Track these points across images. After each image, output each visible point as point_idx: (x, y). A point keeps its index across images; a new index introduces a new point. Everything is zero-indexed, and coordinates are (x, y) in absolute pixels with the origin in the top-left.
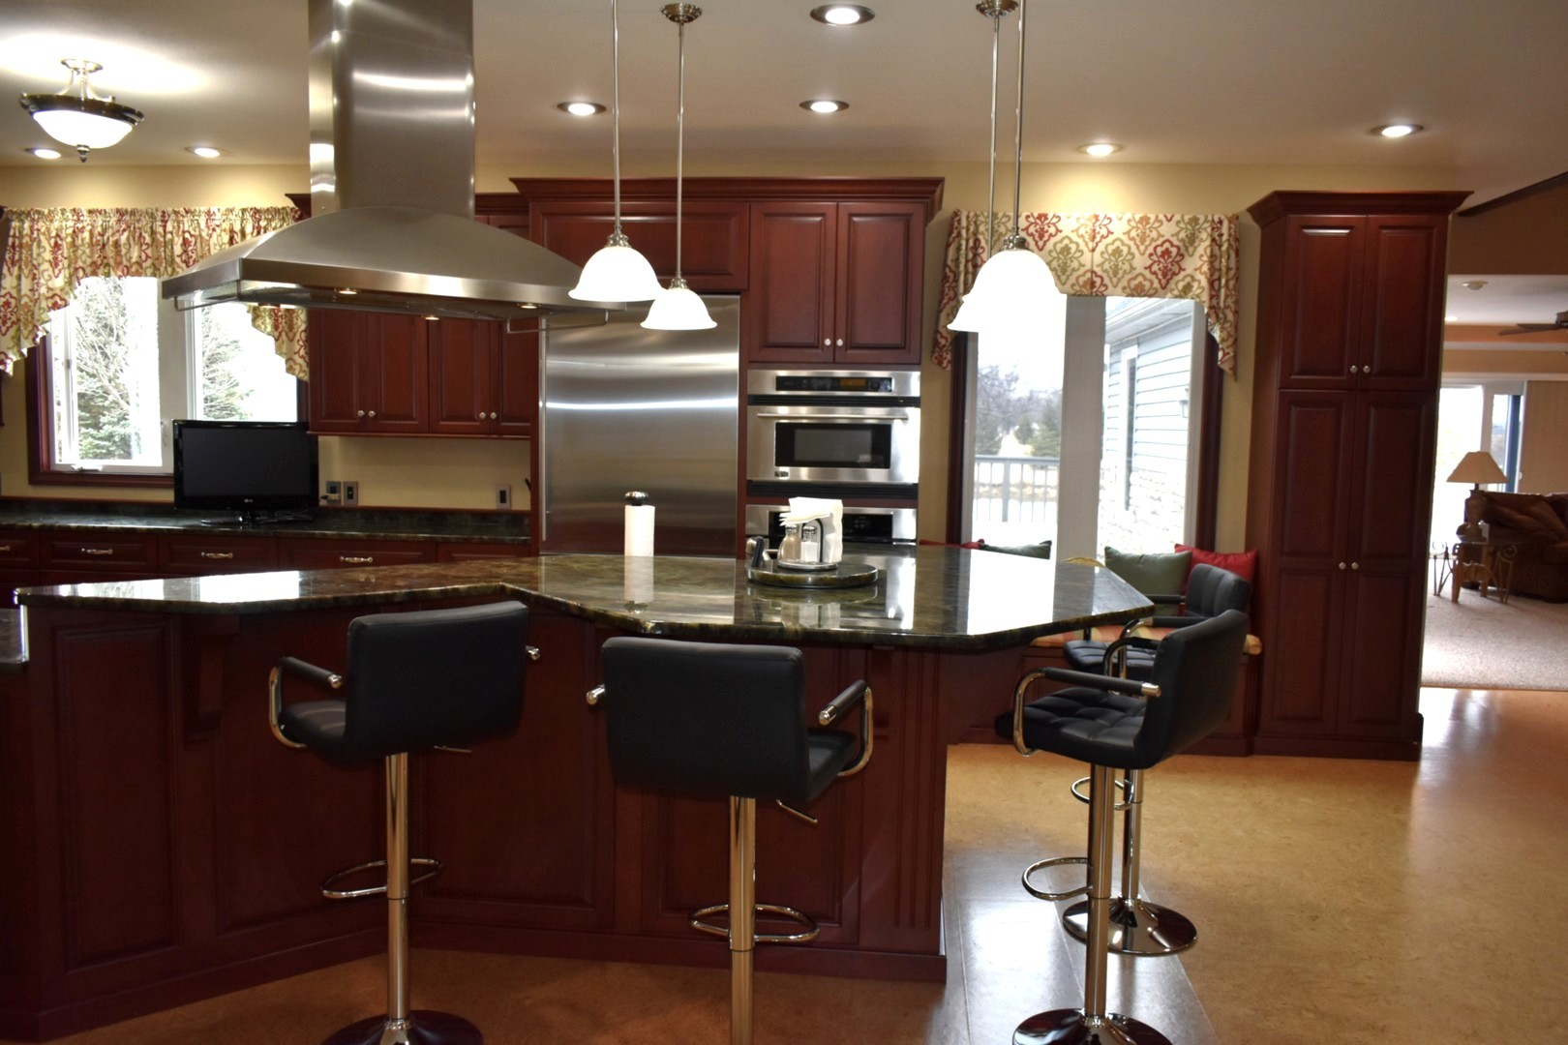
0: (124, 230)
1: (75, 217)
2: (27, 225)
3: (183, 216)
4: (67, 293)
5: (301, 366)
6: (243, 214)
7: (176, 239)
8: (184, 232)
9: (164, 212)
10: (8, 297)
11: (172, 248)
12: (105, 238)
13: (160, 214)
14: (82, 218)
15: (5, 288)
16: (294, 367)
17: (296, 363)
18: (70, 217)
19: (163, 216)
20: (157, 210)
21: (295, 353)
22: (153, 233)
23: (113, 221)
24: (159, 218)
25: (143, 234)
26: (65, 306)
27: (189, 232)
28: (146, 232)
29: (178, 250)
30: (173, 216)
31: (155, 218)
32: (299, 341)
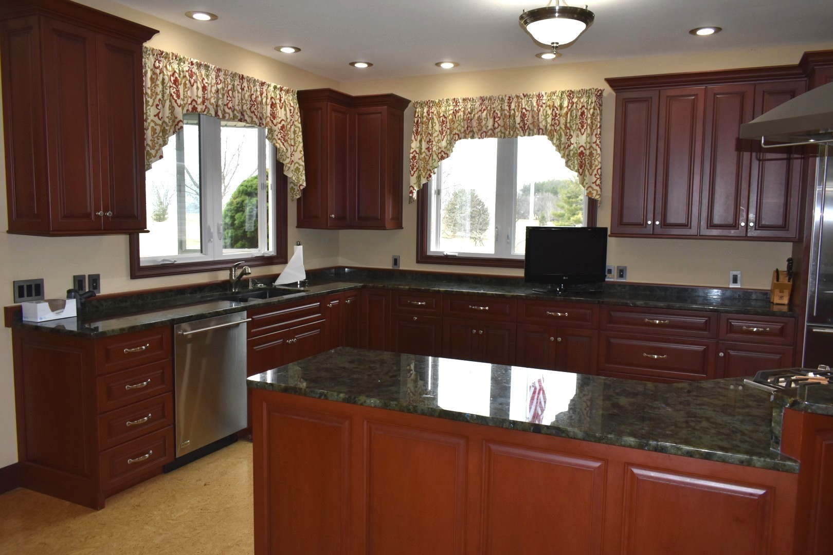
0: (484, 110)
1: (454, 104)
2: (425, 110)
3: (522, 99)
4: (448, 150)
5: (597, 191)
6: (562, 95)
7: (517, 113)
8: (522, 109)
9: (510, 97)
10: (414, 153)
11: (514, 119)
12: (472, 115)
13: (507, 98)
14: (458, 104)
15: (413, 149)
16: (592, 192)
17: (593, 190)
18: (452, 104)
19: (509, 99)
20: (505, 96)
21: (593, 183)
22: (502, 110)
23: (477, 104)
24: (506, 101)
25: (496, 111)
26: (448, 157)
27: (525, 109)
28: (498, 110)
29: (518, 120)
30: (515, 100)
31: (504, 101)
32: (596, 175)
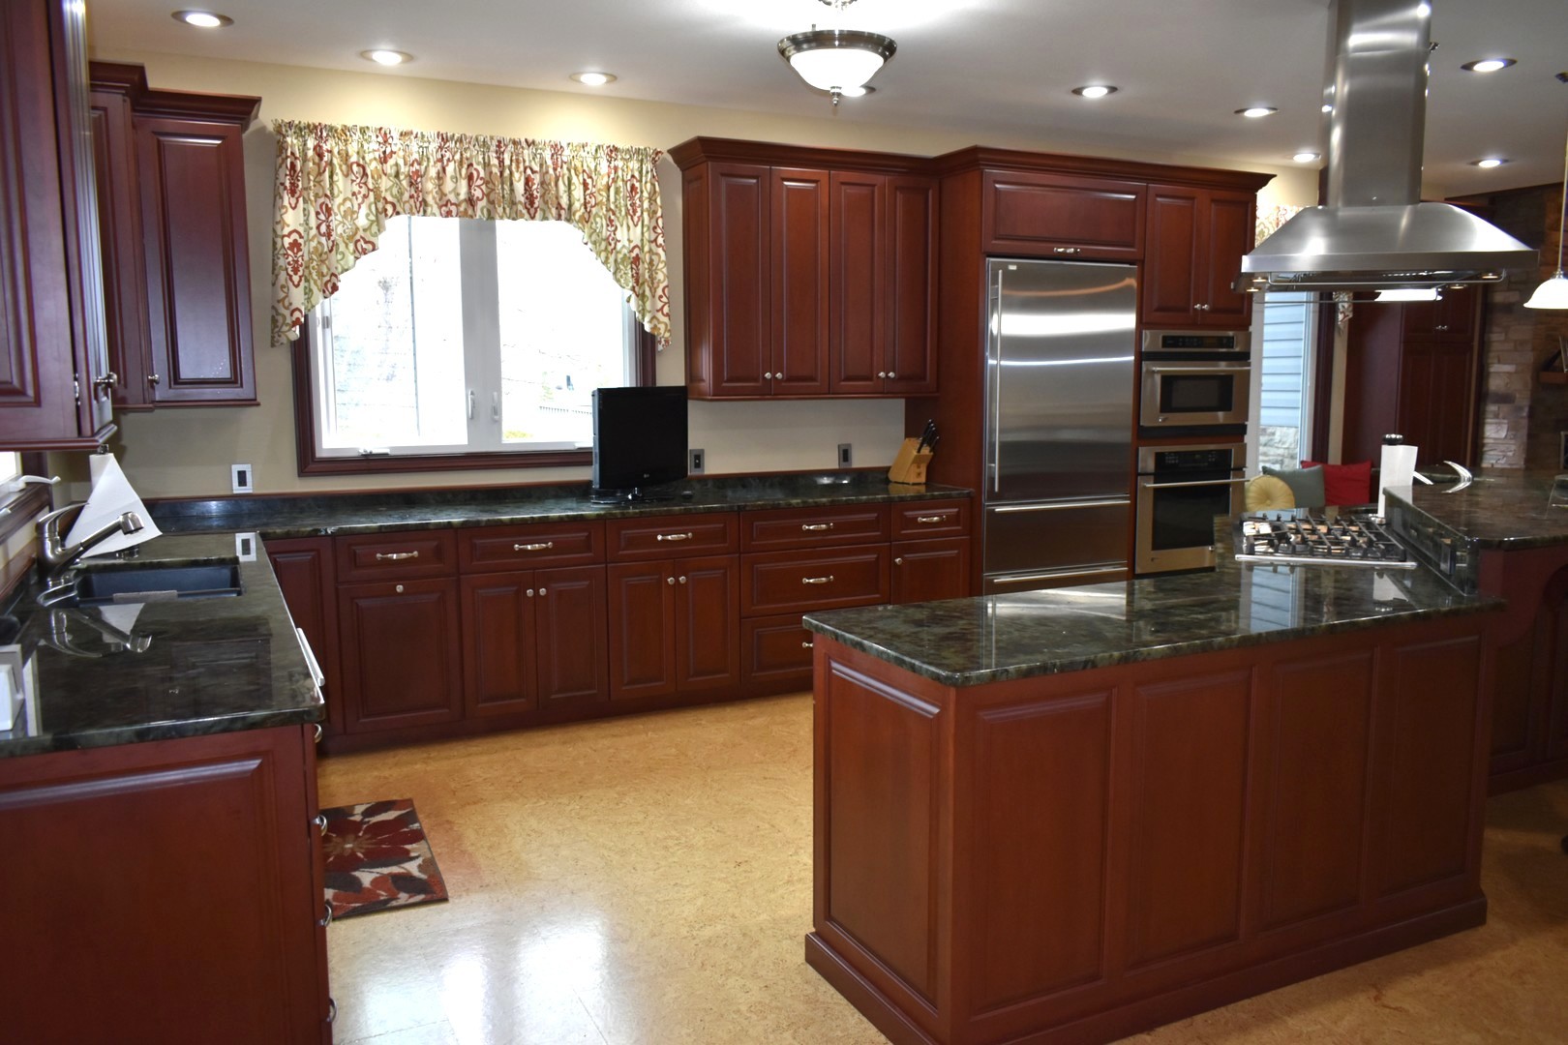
0: (449, 160)
1: (380, 139)
2: (311, 143)
3: (523, 148)
4: (375, 235)
5: (666, 325)
6: (596, 151)
7: (516, 175)
8: (525, 169)
9: (499, 142)
10: (294, 235)
11: (511, 184)
12: (423, 167)
13: (495, 143)
14: (390, 141)
15: (288, 226)
16: (659, 326)
17: (659, 322)
18: (374, 137)
19: (499, 146)
20: (492, 138)
21: (658, 311)
22: (487, 165)
23: (434, 146)
24: (493, 148)
25: (475, 166)
26: (374, 250)
27: (531, 169)
28: (478, 163)
29: (520, 187)
30: (511, 147)
31: (489, 148)
32: (661, 297)
